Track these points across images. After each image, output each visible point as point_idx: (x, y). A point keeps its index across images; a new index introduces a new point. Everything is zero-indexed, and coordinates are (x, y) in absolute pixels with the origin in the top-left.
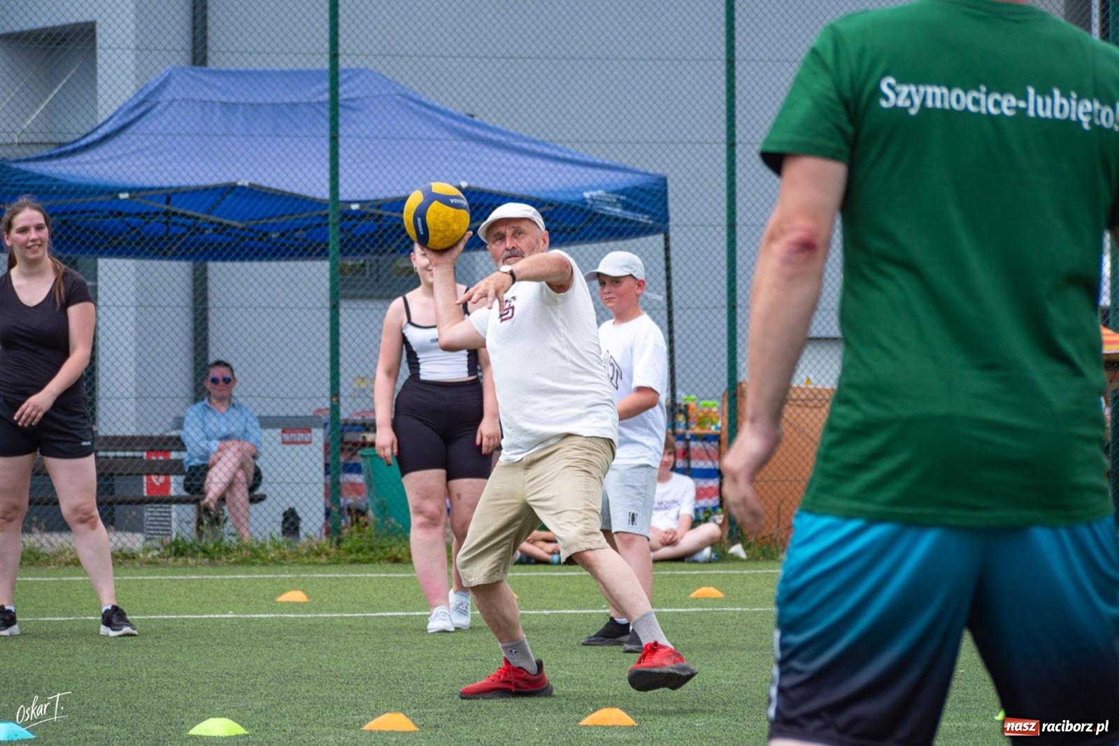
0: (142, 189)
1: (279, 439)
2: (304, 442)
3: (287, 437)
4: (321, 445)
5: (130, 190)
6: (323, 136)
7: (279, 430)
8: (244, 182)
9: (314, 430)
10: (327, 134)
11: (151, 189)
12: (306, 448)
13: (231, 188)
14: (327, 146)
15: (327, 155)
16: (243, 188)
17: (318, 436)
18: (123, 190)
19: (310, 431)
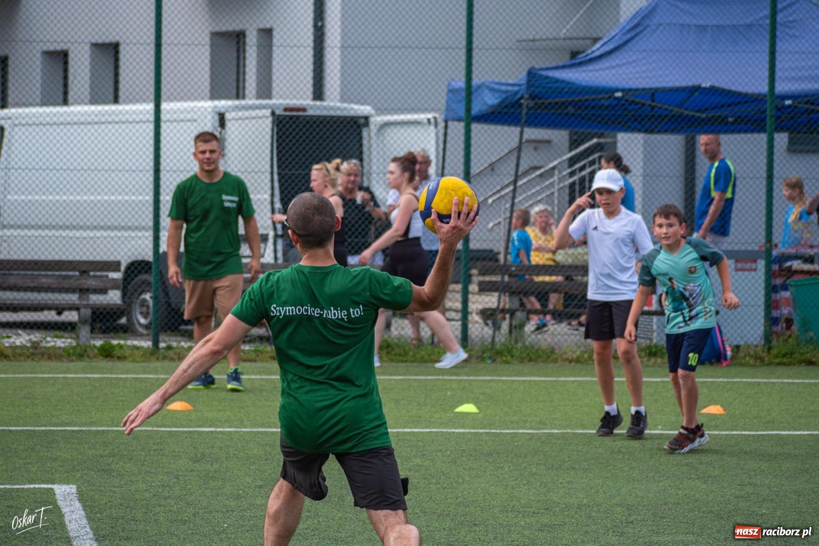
0: (630, 90)
1: (733, 266)
2: (751, 270)
3: (739, 266)
4: (763, 270)
5: (623, 90)
6: (764, 52)
7: (733, 261)
8: (706, 84)
9: (759, 261)
10: (767, 51)
11: (637, 90)
12: (753, 273)
13: (697, 88)
14: (767, 58)
15: (767, 66)
16: (705, 88)
17: (761, 264)
18: (617, 90)
19: (756, 262)
